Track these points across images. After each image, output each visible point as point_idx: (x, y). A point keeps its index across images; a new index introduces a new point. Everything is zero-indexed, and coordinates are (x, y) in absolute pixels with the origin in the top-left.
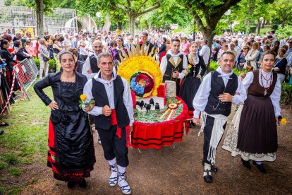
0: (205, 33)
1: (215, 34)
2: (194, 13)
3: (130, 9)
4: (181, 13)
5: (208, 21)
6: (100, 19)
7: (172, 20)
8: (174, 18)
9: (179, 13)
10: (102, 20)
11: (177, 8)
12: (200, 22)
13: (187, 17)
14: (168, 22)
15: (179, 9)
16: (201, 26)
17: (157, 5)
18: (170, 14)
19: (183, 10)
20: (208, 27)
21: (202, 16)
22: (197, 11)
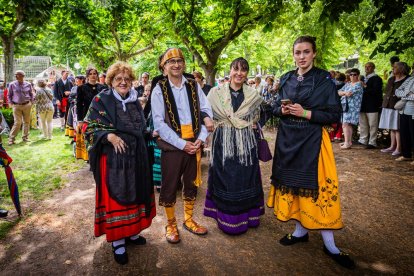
2: (193, 48)
5: (209, 57)
16: (201, 63)
20: (209, 63)
21: (201, 52)
22: (196, 46)
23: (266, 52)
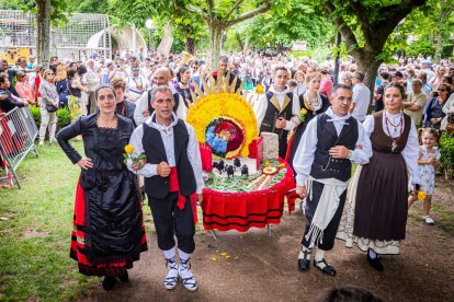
0: (362, 59)
1: (381, 61)
2: (340, 21)
3: (213, 14)
4: (308, 20)
5: (368, 36)
6: (152, 31)
7: (290, 33)
8: (294, 29)
9: (302, 21)
10: (156, 33)
13: (318, 27)
14: (282, 37)
15: (303, 14)
16: (353, 46)
17: (264, 6)
18: (286, 22)
19: (311, 16)
20: (368, 49)
21: (355, 27)
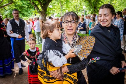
11: (23, 7)
12: (38, 8)
22: (35, 2)
23: (70, 4)
